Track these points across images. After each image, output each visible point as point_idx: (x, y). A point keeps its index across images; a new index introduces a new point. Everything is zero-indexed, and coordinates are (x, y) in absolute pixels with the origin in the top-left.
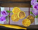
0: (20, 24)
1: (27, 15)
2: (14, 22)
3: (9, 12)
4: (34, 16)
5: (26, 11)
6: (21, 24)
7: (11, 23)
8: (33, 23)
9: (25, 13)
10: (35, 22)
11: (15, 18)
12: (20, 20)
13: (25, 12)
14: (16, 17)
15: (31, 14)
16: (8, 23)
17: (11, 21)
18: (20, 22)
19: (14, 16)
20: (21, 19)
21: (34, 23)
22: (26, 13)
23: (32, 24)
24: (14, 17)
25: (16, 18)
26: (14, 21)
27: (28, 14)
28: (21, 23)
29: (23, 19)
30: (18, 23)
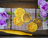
0: (24, 29)
1: (33, 18)
2: (17, 27)
3: (10, 14)
4: (42, 19)
5: (32, 13)
6: (26, 29)
7: (13, 28)
10: (43, 27)
11: (18, 22)
12: (24, 24)
14: (19, 20)
15: (38, 17)
16: (9, 28)
17: (13, 25)
18: (24, 27)
19: (17, 19)
20: (26, 23)
21: (41, 28)
22: (32, 15)
23: (39, 29)
26: (17, 25)
27: (34, 16)
29: (28, 23)
30: (22, 28)
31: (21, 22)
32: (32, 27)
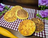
8: (41, 33)
9: (29, 15)
13: (29, 13)
15: (38, 17)
19: (10, 12)
21: (43, 34)
24: (9, 14)
25: (11, 16)
28: (17, 28)
31: (14, 17)
32: (26, 26)
